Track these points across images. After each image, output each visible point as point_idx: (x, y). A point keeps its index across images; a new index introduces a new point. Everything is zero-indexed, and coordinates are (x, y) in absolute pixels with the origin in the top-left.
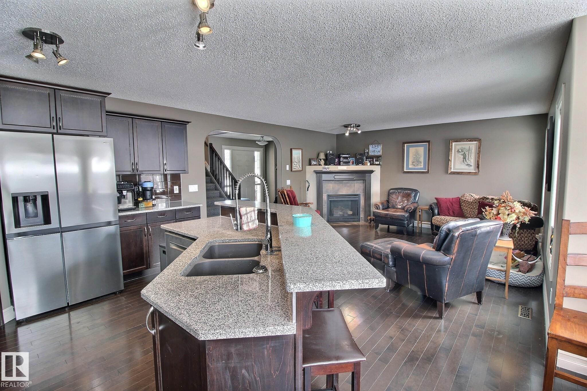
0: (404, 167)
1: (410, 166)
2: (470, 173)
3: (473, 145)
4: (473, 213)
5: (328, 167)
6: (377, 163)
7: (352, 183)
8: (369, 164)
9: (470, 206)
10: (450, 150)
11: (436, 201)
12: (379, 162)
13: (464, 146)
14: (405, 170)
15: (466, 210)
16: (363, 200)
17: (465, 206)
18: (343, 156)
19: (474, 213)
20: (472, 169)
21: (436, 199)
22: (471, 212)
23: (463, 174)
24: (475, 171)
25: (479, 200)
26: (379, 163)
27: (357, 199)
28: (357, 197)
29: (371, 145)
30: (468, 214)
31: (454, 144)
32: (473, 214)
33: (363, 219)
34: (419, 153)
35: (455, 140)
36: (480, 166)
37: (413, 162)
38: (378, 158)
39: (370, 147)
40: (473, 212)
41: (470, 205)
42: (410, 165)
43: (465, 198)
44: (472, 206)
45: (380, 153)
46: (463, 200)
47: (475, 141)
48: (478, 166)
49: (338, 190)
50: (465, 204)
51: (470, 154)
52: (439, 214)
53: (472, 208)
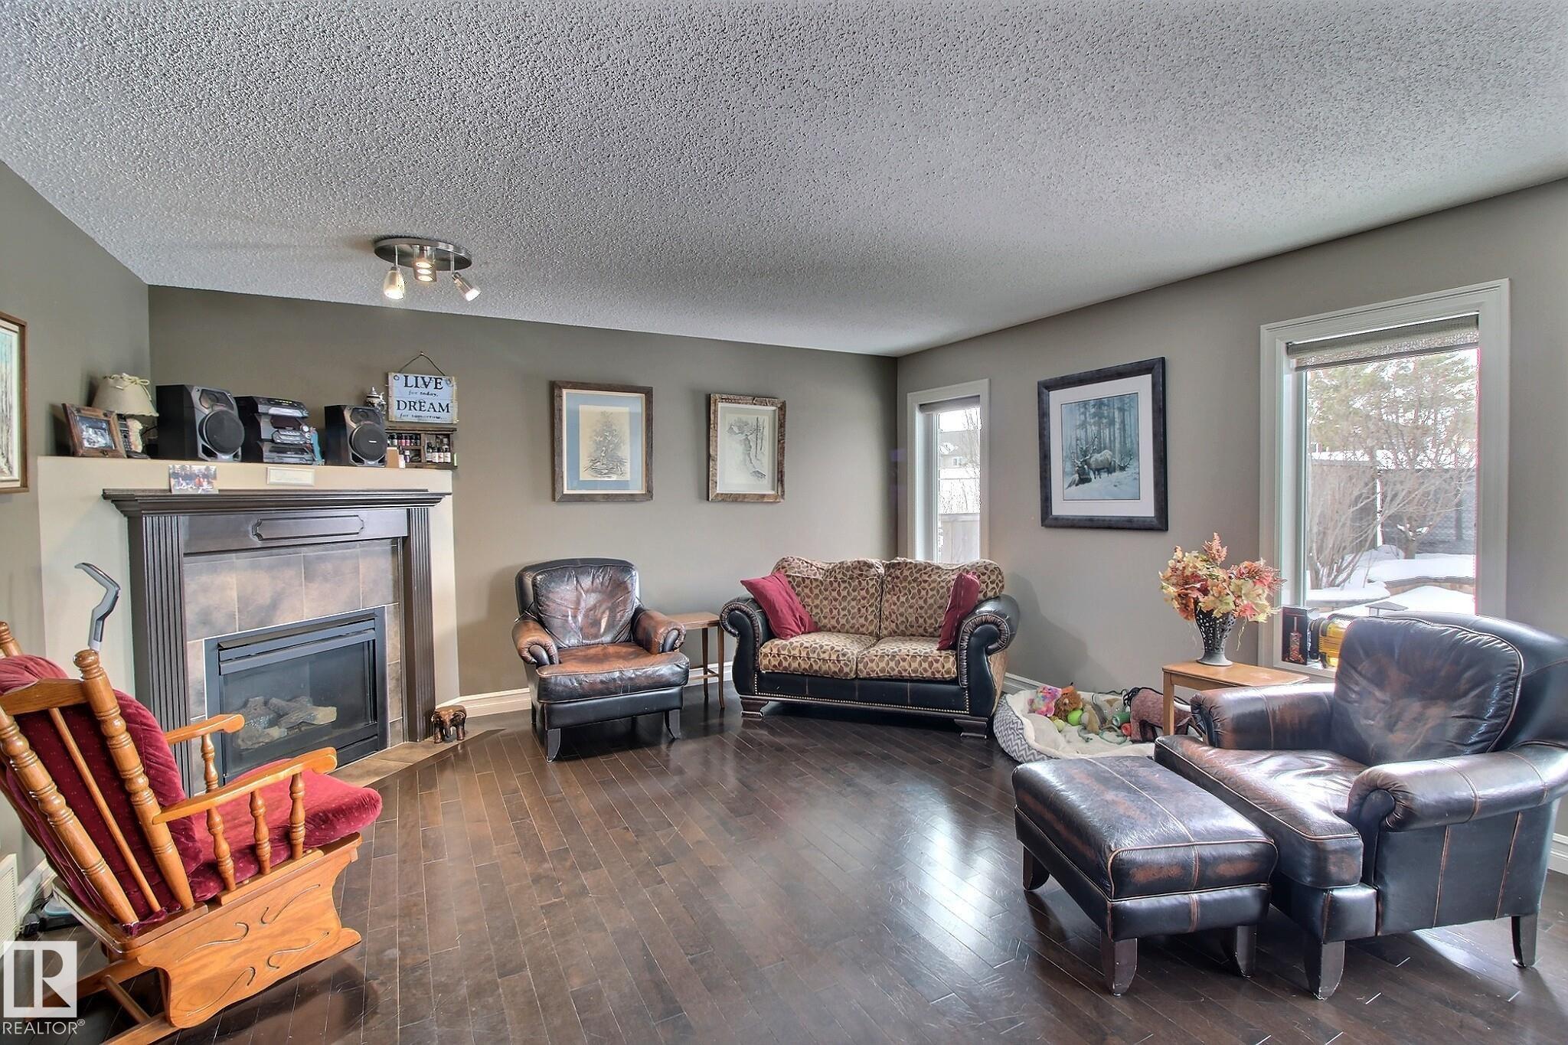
0: (562, 477)
1: (585, 475)
2: (763, 496)
3: (765, 414)
4: (846, 612)
5: (208, 469)
6: (436, 457)
7: (344, 558)
8: (402, 463)
9: (828, 593)
10: (712, 426)
11: (746, 593)
12: (449, 454)
13: (744, 417)
14: (566, 492)
15: (817, 607)
16: (396, 632)
17: (809, 597)
18: (274, 411)
19: (849, 611)
20: (765, 487)
21: (749, 585)
22: (835, 612)
23: (746, 500)
24: (773, 492)
25: (851, 572)
26: (449, 460)
27: (370, 635)
28: (371, 624)
29: (402, 377)
30: (825, 618)
31: (720, 405)
32: (845, 615)
33: (399, 727)
34: (614, 427)
35: (724, 396)
36: (786, 479)
37: (594, 461)
38: (444, 436)
39: (396, 384)
40: (843, 609)
41: (826, 590)
42: (582, 469)
43: (799, 572)
44: (835, 594)
45: (446, 418)
46: (797, 579)
47: (772, 405)
48: (782, 476)
49: (274, 606)
50: (807, 591)
51: (759, 441)
52: (770, 635)
53: (836, 600)
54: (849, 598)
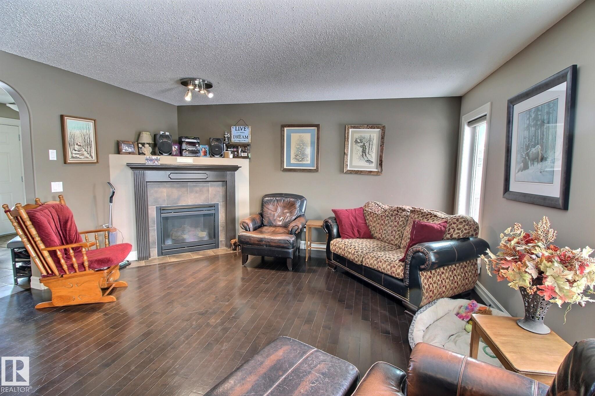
0: (284, 162)
1: (293, 161)
2: (371, 172)
3: (374, 134)
4: (385, 232)
5: (157, 158)
6: (243, 154)
7: (204, 187)
8: (231, 156)
9: (380, 221)
10: (346, 140)
11: (333, 215)
12: (246, 153)
13: (363, 135)
14: (285, 167)
15: (374, 227)
16: (223, 212)
17: (371, 221)
18: (187, 140)
19: (387, 232)
20: (373, 167)
21: (334, 211)
22: (381, 231)
23: (362, 173)
24: (376, 170)
25: (392, 212)
26: (246, 155)
27: (213, 212)
28: (213, 208)
29: (235, 127)
30: (377, 233)
31: (350, 130)
32: (385, 233)
33: (224, 242)
34: (304, 142)
35: (353, 126)
36: (383, 164)
37: (296, 156)
38: (245, 146)
39: (233, 129)
40: (385, 230)
41: (379, 219)
42: (291, 159)
43: (371, 209)
44: (382, 222)
45: (248, 141)
46: (368, 212)
47: (378, 128)
48: (381, 162)
49: (179, 199)
50: (371, 218)
51: (371, 146)
52: (339, 236)
53: (382, 225)
54: (388, 225)
